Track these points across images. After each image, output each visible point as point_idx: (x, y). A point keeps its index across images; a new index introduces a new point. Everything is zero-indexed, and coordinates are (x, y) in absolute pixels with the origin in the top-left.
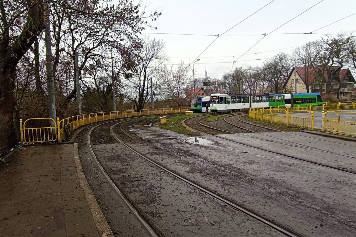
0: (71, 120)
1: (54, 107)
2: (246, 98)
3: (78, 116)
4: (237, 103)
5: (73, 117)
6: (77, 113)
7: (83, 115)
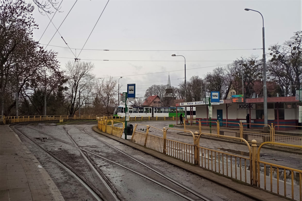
0: (10, 118)
1: (3, 112)
2: (148, 109)
3: (15, 117)
4: (139, 113)
5: (11, 117)
6: (15, 115)
7: (19, 117)
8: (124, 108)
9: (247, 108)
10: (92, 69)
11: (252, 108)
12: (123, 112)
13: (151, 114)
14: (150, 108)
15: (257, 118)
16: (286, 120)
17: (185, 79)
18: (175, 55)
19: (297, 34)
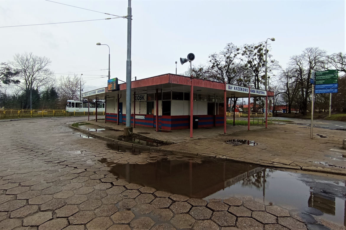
4: (90, 107)
8: (71, 102)
9: (140, 100)
10: (49, 65)
11: (144, 100)
12: (70, 107)
13: (104, 109)
14: (103, 104)
15: (148, 113)
16: (172, 116)
17: (109, 70)
18: (100, 44)
19: (229, 46)
